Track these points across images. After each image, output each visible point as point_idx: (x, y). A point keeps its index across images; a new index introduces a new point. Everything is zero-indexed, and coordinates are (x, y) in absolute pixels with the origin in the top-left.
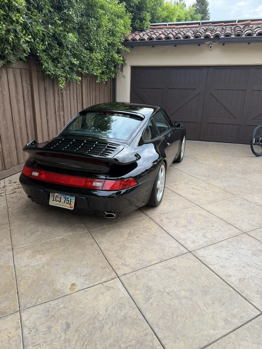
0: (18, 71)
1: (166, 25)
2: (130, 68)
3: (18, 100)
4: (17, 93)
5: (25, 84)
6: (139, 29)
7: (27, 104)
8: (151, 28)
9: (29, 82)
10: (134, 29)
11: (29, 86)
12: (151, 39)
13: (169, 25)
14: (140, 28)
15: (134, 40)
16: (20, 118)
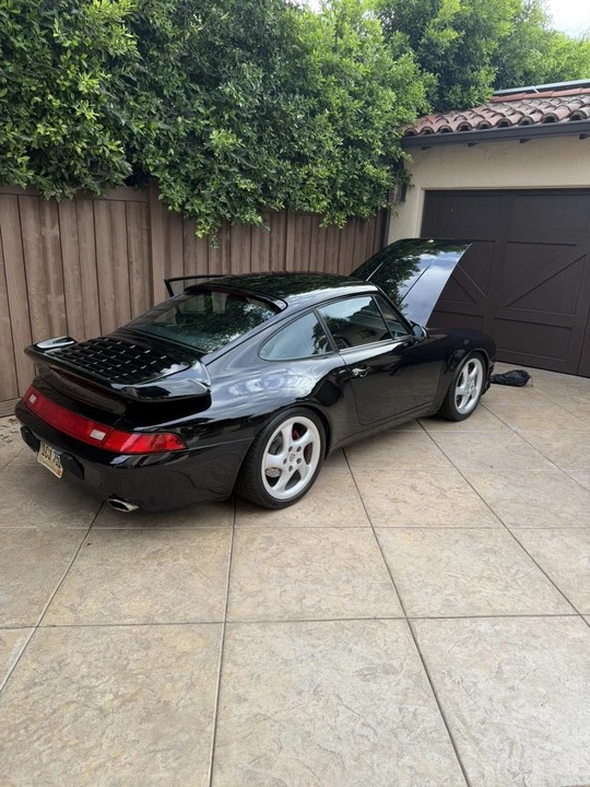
0: (120, 206)
1: (533, 92)
2: (423, 193)
3: (113, 259)
4: (113, 246)
5: (133, 230)
6: (460, 106)
7: (135, 267)
8: (492, 102)
9: (144, 226)
10: (442, 107)
11: (145, 232)
12: (464, 127)
13: (540, 90)
14: (461, 103)
15: (428, 132)
16: (115, 293)
